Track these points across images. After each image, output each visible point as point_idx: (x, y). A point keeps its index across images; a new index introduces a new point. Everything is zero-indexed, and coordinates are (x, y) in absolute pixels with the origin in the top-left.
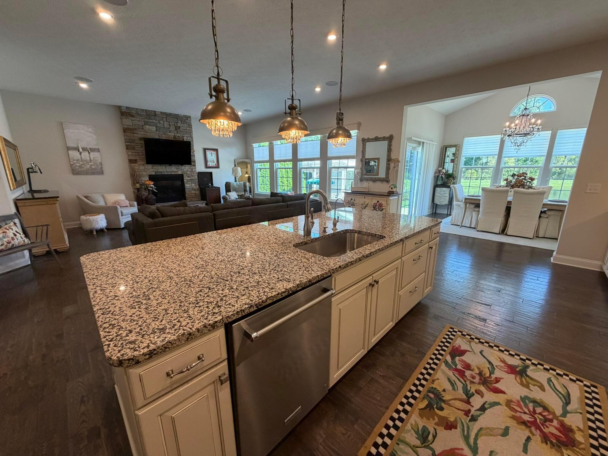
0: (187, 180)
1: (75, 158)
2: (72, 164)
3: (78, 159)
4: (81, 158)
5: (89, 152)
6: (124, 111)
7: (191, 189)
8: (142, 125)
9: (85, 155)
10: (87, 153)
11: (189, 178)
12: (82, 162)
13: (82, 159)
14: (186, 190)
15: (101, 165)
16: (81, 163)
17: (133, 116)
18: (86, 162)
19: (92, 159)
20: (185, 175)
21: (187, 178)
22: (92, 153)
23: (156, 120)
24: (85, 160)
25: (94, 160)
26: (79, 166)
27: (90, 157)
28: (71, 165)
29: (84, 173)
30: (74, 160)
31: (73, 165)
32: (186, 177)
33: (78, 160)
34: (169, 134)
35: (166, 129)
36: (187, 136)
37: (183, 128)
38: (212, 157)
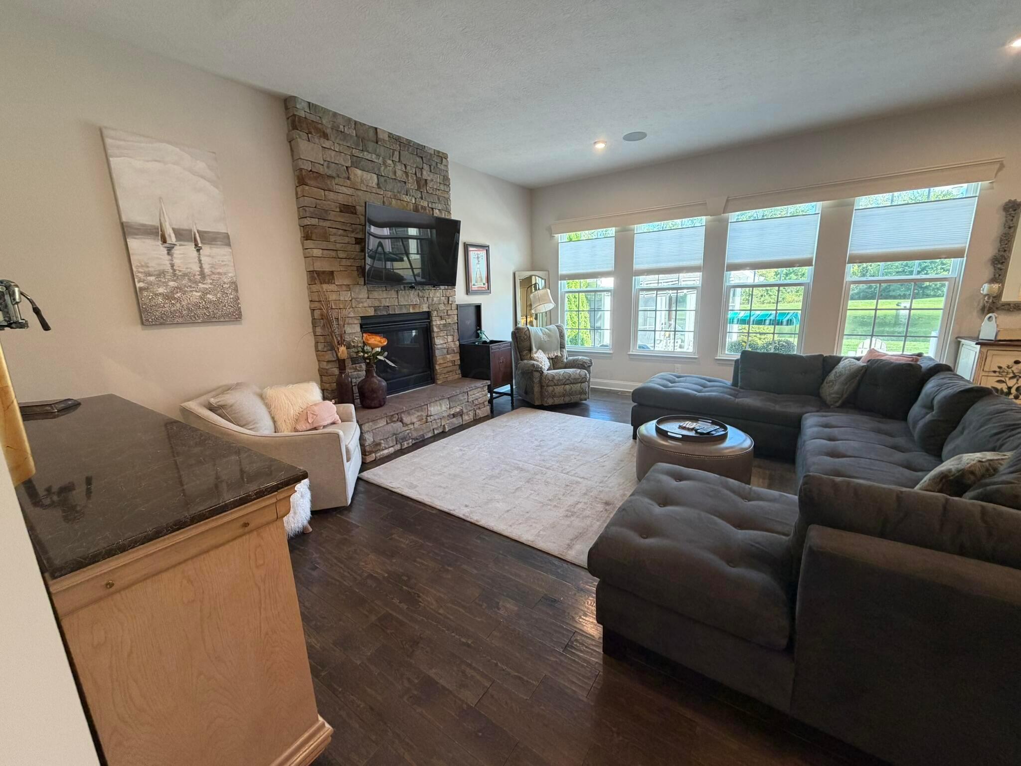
0: (438, 327)
1: (154, 266)
2: (141, 289)
3: (162, 268)
4: (172, 266)
5: (196, 245)
6: (302, 114)
7: (445, 351)
8: (347, 167)
9: (185, 255)
10: (191, 247)
11: (443, 322)
12: (174, 281)
13: (174, 270)
14: (437, 353)
15: (236, 290)
16: (172, 284)
17: (325, 136)
18: (190, 280)
19: (207, 271)
20: (435, 313)
21: (438, 323)
22: (206, 250)
23: (378, 156)
24: (185, 275)
25: (213, 273)
26: (167, 297)
27: (200, 261)
28: (137, 292)
29: (180, 320)
30: (150, 275)
31: (145, 294)
32: (438, 319)
33: (161, 274)
34: (406, 199)
35: (399, 184)
36: (440, 207)
37: (433, 185)
38: (478, 266)
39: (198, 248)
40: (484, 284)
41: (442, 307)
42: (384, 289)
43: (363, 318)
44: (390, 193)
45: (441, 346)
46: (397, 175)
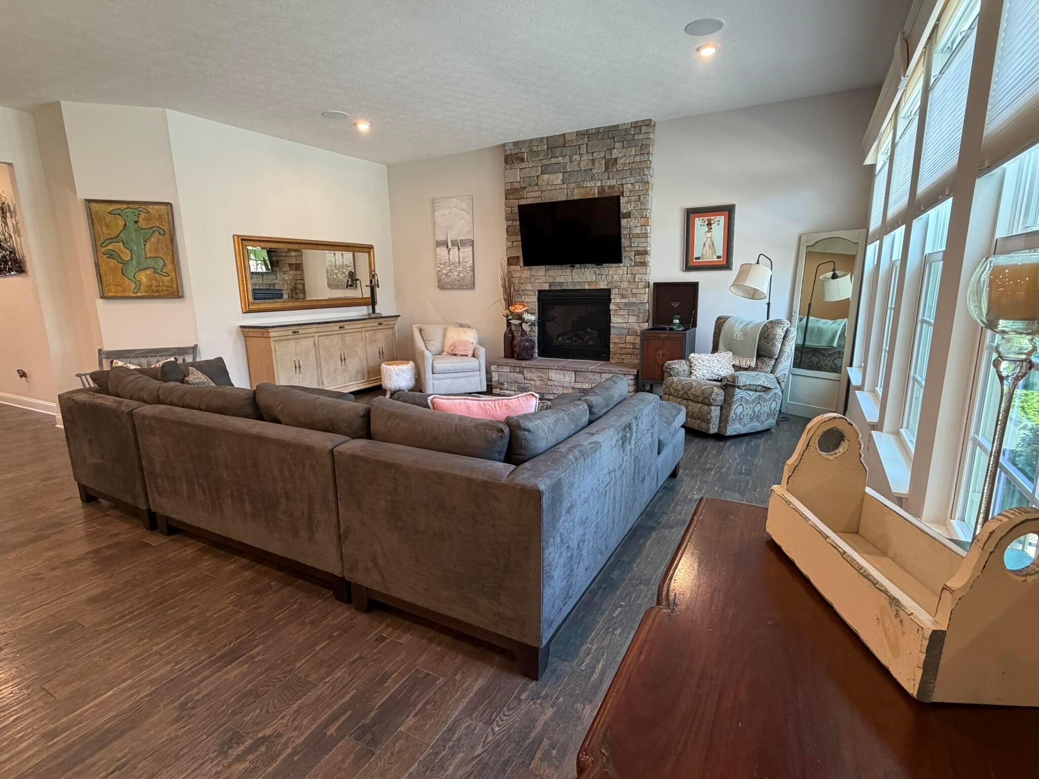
0: (618, 304)
3: (445, 261)
4: (449, 259)
5: (458, 247)
6: (510, 152)
7: (625, 331)
8: (537, 177)
9: (454, 253)
10: (456, 249)
11: (624, 301)
13: (450, 262)
14: (612, 331)
15: (473, 271)
16: (448, 268)
17: (523, 160)
20: (614, 292)
21: (618, 301)
22: (462, 250)
23: (565, 156)
24: (453, 264)
25: (463, 262)
26: (446, 274)
27: (459, 256)
29: (450, 287)
30: (441, 264)
31: (440, 273)
32: (617, 297)
33: (445, 264)
34: (589, 185)
35: (583, 174)
36: (632, 180)
37: (625, 160)
38: (709, 235)
39: (459, 249)
40: (719, 257)
41: (625, 285)
42: (560, 267)
43: (540, 291)
44: (573, 185)
45: (619, 325)
46: (581, 166)
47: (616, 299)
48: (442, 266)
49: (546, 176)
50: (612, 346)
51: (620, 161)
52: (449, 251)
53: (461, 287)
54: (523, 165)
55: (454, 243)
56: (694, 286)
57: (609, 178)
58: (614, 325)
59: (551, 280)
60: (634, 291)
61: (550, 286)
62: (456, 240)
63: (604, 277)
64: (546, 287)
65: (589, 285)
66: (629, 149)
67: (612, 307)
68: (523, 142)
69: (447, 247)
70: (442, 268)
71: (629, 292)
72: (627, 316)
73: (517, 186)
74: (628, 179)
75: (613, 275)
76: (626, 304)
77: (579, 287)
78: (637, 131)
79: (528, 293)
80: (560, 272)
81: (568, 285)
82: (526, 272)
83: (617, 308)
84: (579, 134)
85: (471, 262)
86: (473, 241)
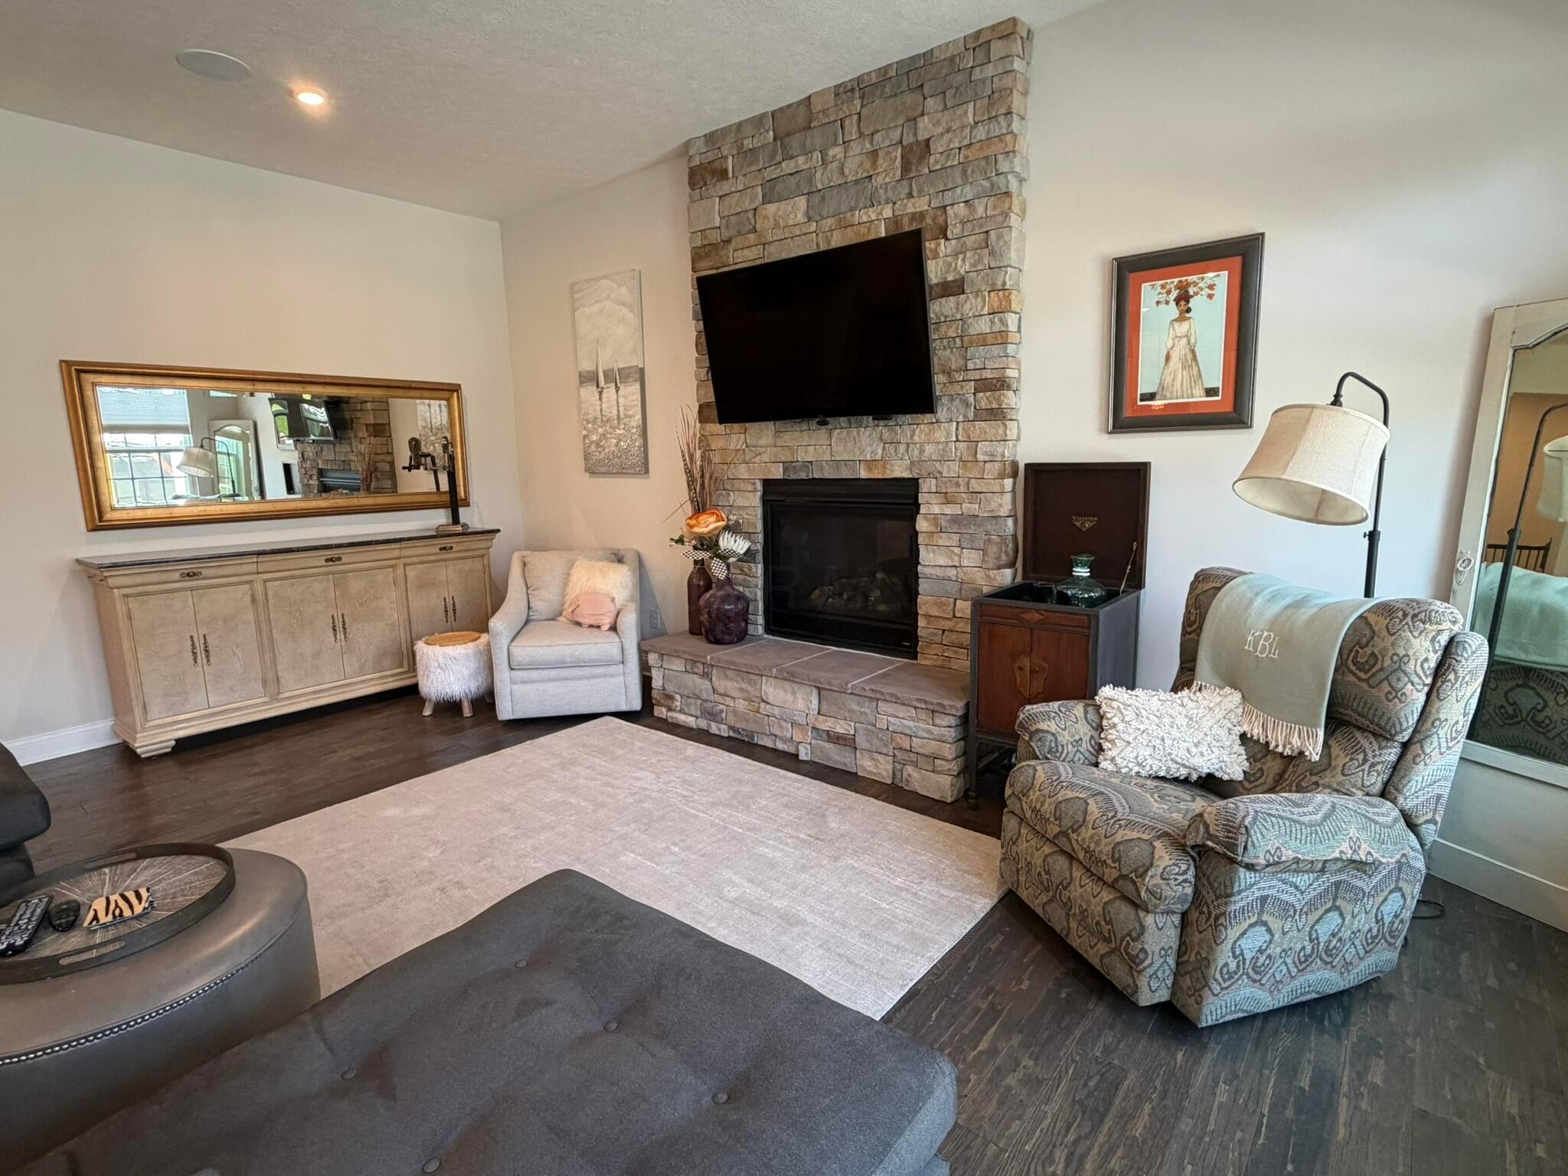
0: (934, 519)
1: (591, 413)
2: (585, 436)
3: (595, 414)
4: (601, 411)
5: (616, 385)
6: (697, 161)
7: (953, 588)
9: (609, 398)
10: (613, 390)
11: (949, 510)
12: (602, 427)
13: (603, 416)
14: (923, 586)
15: (642, 435)
16: (600, 430)
17: (726, 175)
18: (610, 425)
19: (622, 411)
20: (927, 486)
21: (936, 509)
22: (623, 390)
24: (608, 420)
25: (625, 417)
26: (597, 444)
27: (618, 404)
28: (583, 441)
29: (605, 470)
30: (590, 422)
31: (587, 441)
32: (934, 499)
33: (595, 420)
34: (865, 219)
35: (852, 191)
36: (968, 192)
37: (950, 141)
38: (1182, 328)
39: (617, 389)
40: (1211, 392)
41: (952, 469)
42: (804, 426)
43: (767, 483)
44: (830, 221)
45: (939, 572)
46: (846, 171)
47: (930, 506)
48: (590, 426)
49: (772, 208)
50: (922, 622)
51: (938, 147)
52: (601, 393)
53: (622, 471)
54: (725, 187)
55: (609, 376)
56: (1136, 476)
57: (910, 195)
58: (928, 571)
59: (785, 456)
60: (975, 485)
61: (785, 470)
62: (613, 370)
63: (902, 448)
64: (777, 473)
65: (870, 469)
66: (960, 111)
67: (922, 525)
68: (725, 131)
69: (598, 386)
70: (589, 431)
71: (962, 489)
72: (957, 550)
73: (714, 237)
74: (959, 190)
75: (922, 444)
76: (956, 520)
77: (845, 474)
78: (981, 54)
79: (742, 486)
80: (806, 438)
81: (822, 468)
82: (735, 437)
83: (933, 529)
84: (841, 92)
85: (639, 416)
86: (642, 371)
